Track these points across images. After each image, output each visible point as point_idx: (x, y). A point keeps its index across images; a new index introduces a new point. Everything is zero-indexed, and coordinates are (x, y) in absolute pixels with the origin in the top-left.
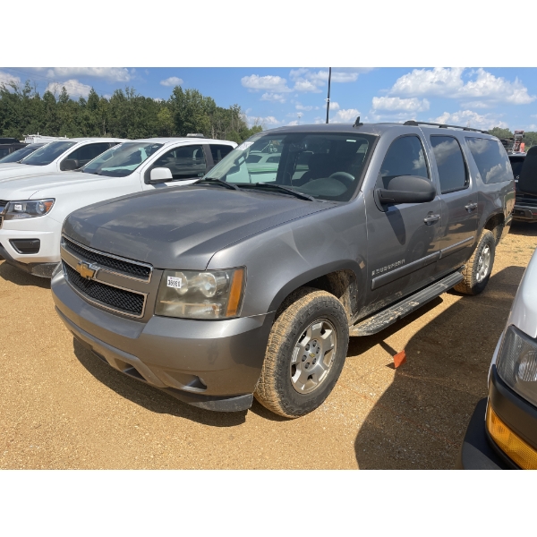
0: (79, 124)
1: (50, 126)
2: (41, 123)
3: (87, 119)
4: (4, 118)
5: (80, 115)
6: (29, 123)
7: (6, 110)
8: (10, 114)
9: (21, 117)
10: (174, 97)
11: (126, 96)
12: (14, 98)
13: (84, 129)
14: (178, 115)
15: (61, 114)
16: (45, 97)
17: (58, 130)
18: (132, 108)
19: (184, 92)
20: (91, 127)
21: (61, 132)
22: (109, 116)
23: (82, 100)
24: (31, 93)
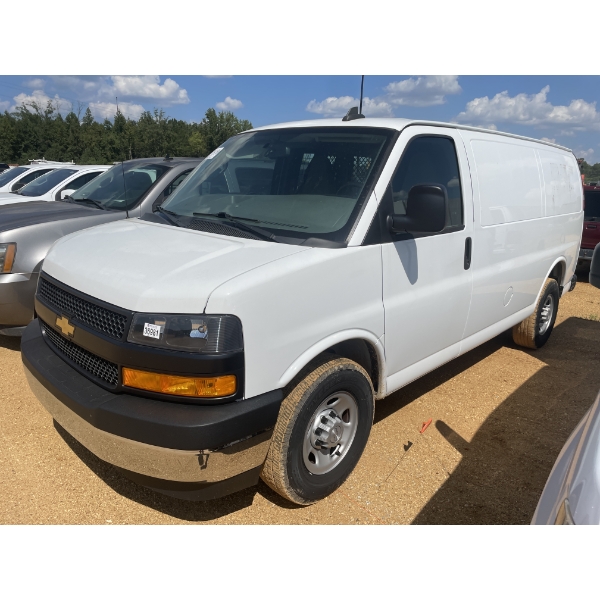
0: (104, 148)
1: (72, 151)
2: (62, 147)
3: (112, 143)
4: (23, 140)
5: (105, 139)
6: (50, 146)
7: (25, 132)
8: (30, 136)
9: (41, 140)
10: (207, 120)
11: (155, 119)
12: (35, 119)
13: (109, 154)
14: (211, 139)
15: (84, 137)
16: (68, 119)
17: (81, 154)
18: (161, 132)
19: (218, 115)
20: (117, 151)
21: (83, 156)
22: (136, 140)
23: (107, 122)
24: (53, 114)
